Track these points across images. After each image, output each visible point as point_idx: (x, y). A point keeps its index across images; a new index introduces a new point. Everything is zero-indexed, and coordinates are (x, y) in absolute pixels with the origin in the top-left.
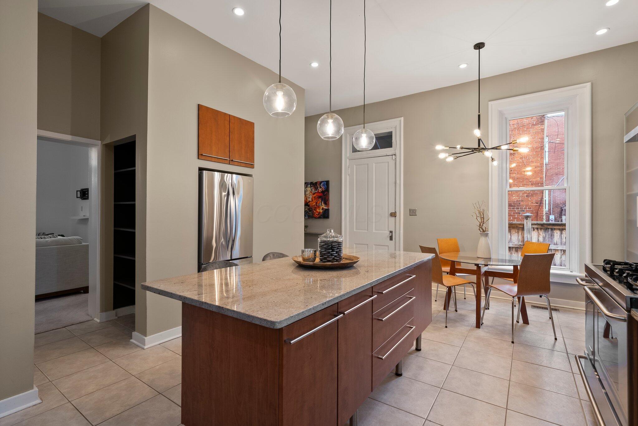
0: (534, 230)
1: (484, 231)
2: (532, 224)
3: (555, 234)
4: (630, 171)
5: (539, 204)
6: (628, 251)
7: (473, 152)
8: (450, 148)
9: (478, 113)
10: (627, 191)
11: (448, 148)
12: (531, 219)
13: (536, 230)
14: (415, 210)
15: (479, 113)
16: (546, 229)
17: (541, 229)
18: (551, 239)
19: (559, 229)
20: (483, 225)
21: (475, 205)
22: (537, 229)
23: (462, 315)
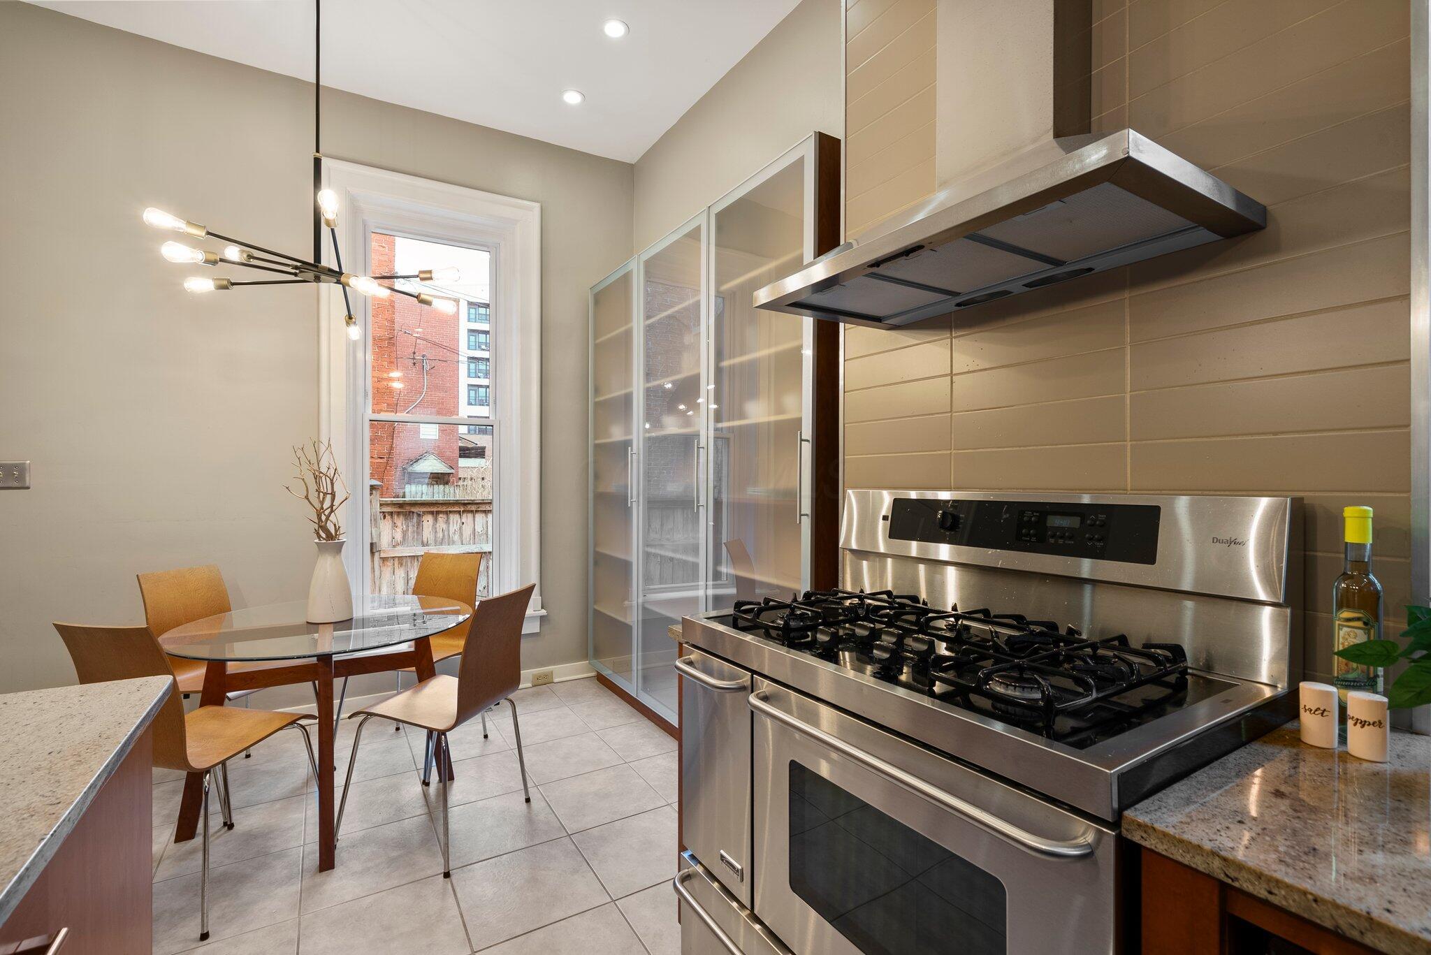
0: (385, 517)
1: (330, 537)
2: (381, 505)
3: (425, 523)
4: (601, 399)
5: (385, 460)
6: (597, 554)
7: (296, 274)
8: (209, 233)
9: (312, 153)
10: (596, 437)
11: (204, 234)
12: (378, 492)
13: (388, 517)
14: (21, 469)
15: (318, 151)
16: (408, 515)
17: (399, 513)
18: (417, 535)
19: (432, 513)
20: (327, 519)
21: (300, 453)
22: (391, 514)
23: (256, 837)
